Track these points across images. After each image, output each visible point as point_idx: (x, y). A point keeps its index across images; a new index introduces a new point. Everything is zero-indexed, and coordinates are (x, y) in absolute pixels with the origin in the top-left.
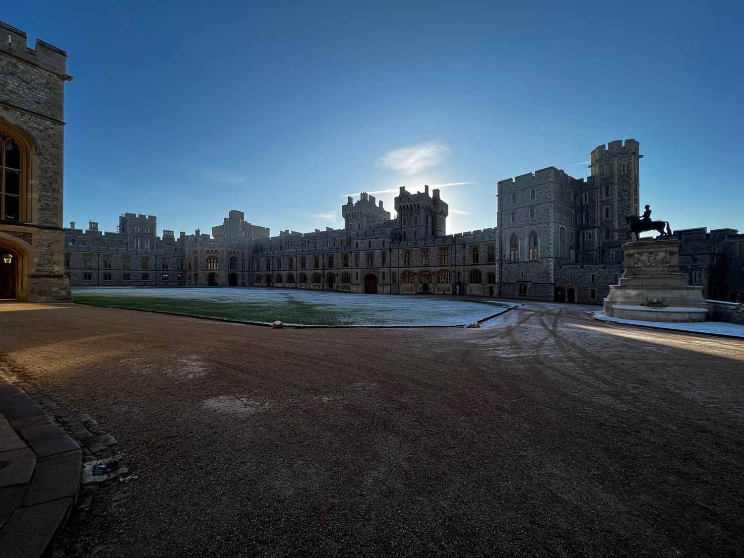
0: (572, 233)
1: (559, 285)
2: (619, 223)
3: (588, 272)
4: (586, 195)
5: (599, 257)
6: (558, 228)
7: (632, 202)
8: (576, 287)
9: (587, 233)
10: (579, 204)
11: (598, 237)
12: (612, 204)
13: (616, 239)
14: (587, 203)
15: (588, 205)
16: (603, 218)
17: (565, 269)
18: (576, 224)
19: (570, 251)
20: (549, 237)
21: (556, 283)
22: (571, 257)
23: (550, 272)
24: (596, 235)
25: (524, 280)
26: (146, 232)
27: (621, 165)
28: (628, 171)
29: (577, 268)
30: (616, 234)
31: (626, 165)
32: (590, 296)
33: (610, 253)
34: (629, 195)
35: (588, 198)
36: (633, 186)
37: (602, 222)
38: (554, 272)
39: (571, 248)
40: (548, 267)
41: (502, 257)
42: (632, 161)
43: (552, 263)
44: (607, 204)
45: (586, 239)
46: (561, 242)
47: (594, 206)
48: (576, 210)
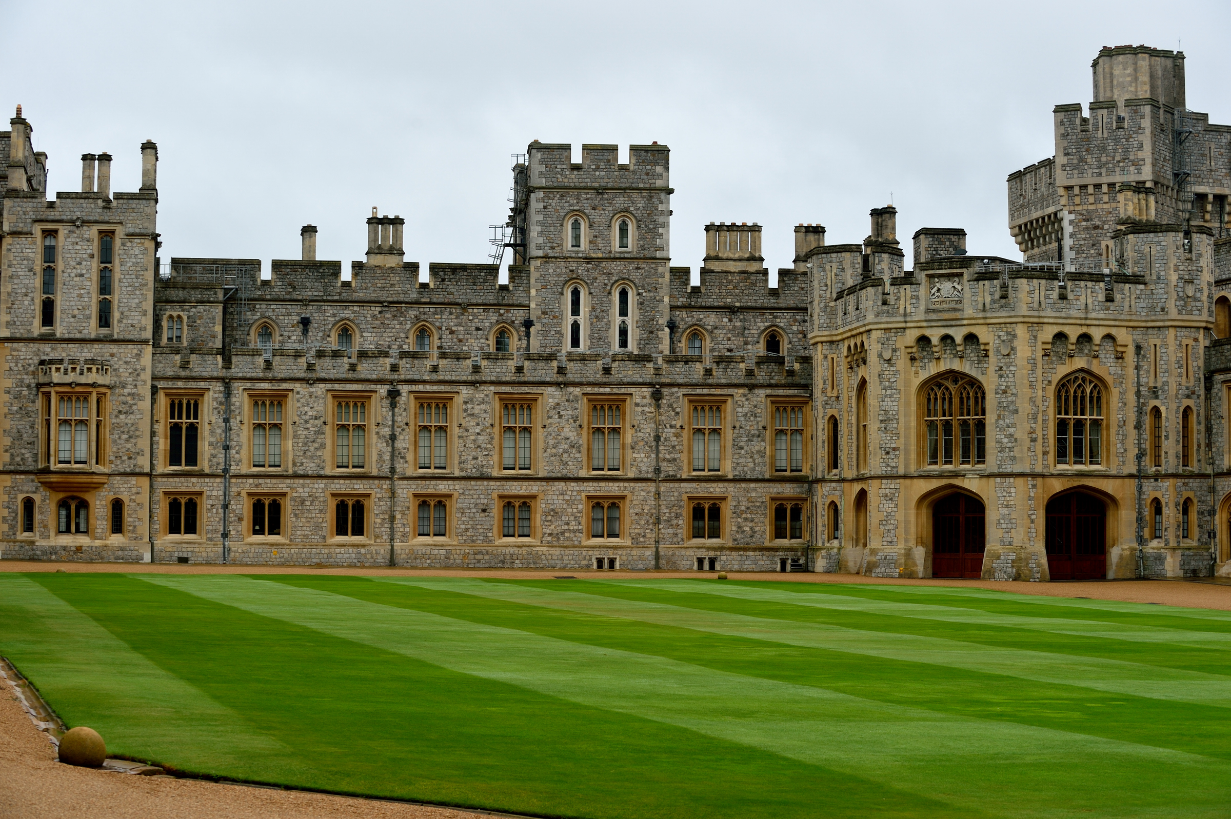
26: (616, 246)
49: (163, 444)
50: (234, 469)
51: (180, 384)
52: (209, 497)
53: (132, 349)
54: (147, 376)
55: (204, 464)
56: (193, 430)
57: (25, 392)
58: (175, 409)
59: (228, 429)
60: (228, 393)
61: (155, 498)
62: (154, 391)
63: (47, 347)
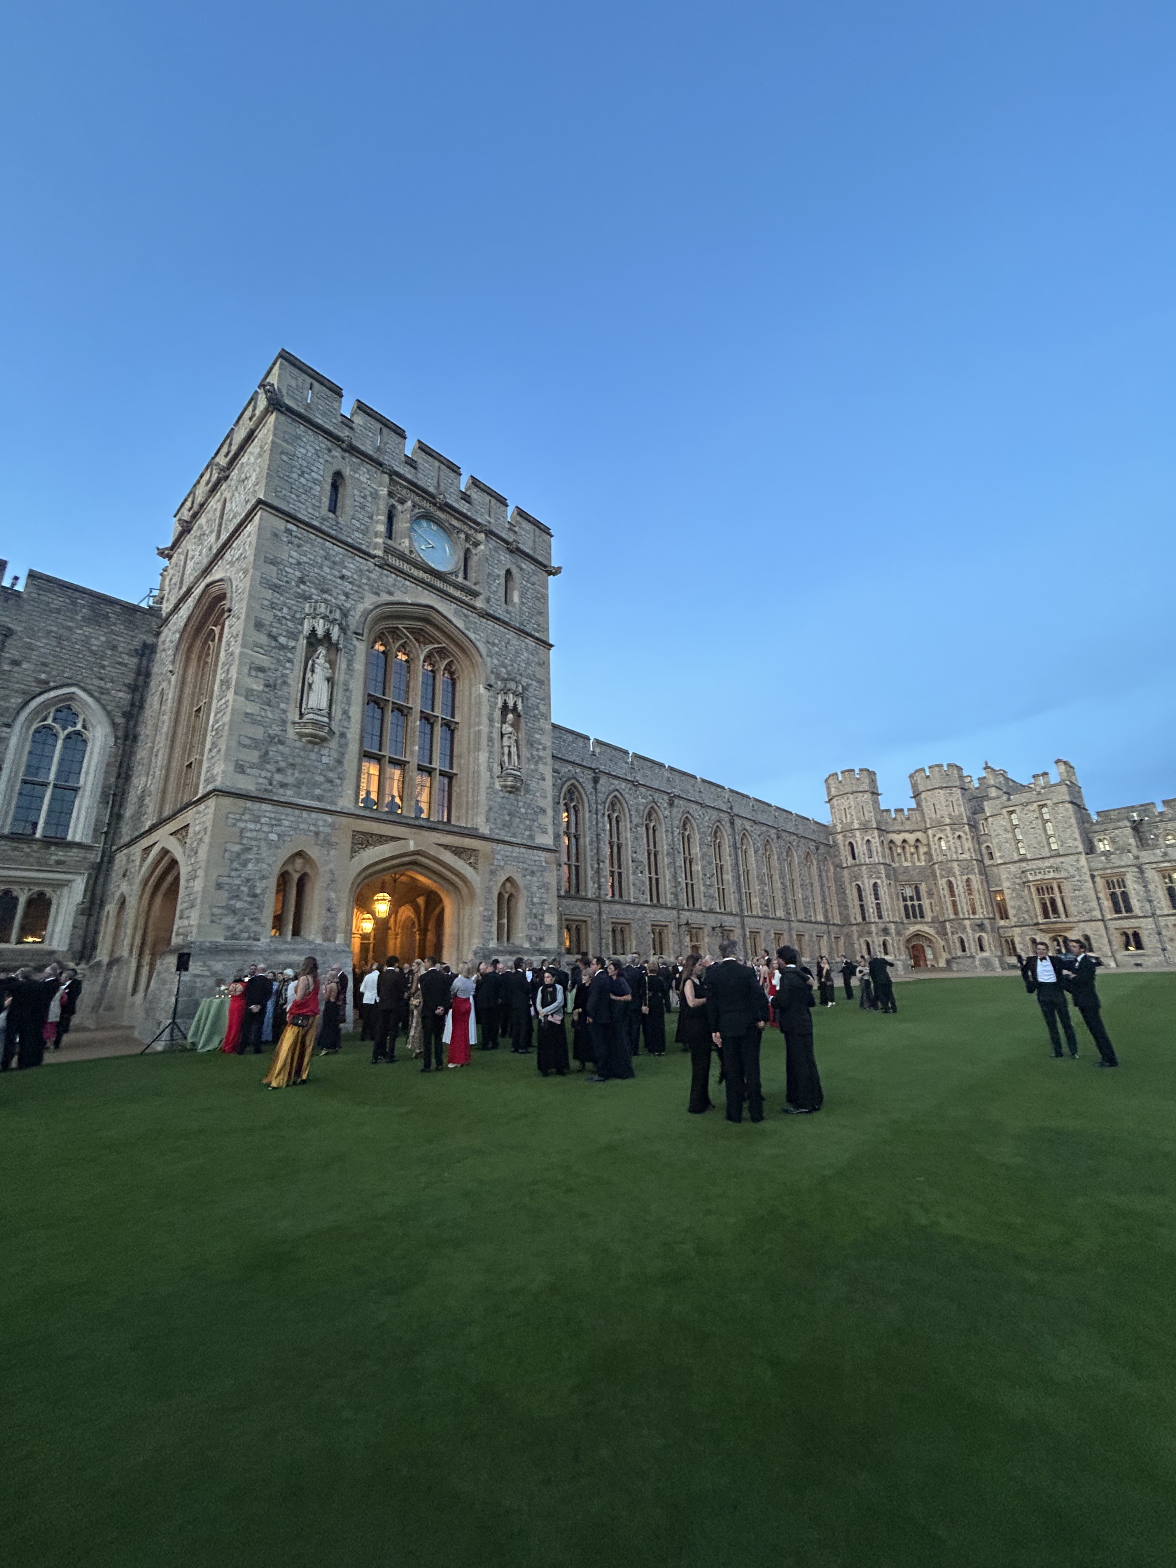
49: (1107, 904)
50: (1158, 912)
51: (1109, 871)
52: (1146, 929)
53: (1074, 858)
54: (1086, 870)
55: (1137, 911)
56: (1124, 894)
57: (1017, 887)
58: (1109, 884)
59: (1147, 891)
60: (1142, 872)
61: (1110, 933)
62: (1093, 877)
63: (1024, 864)
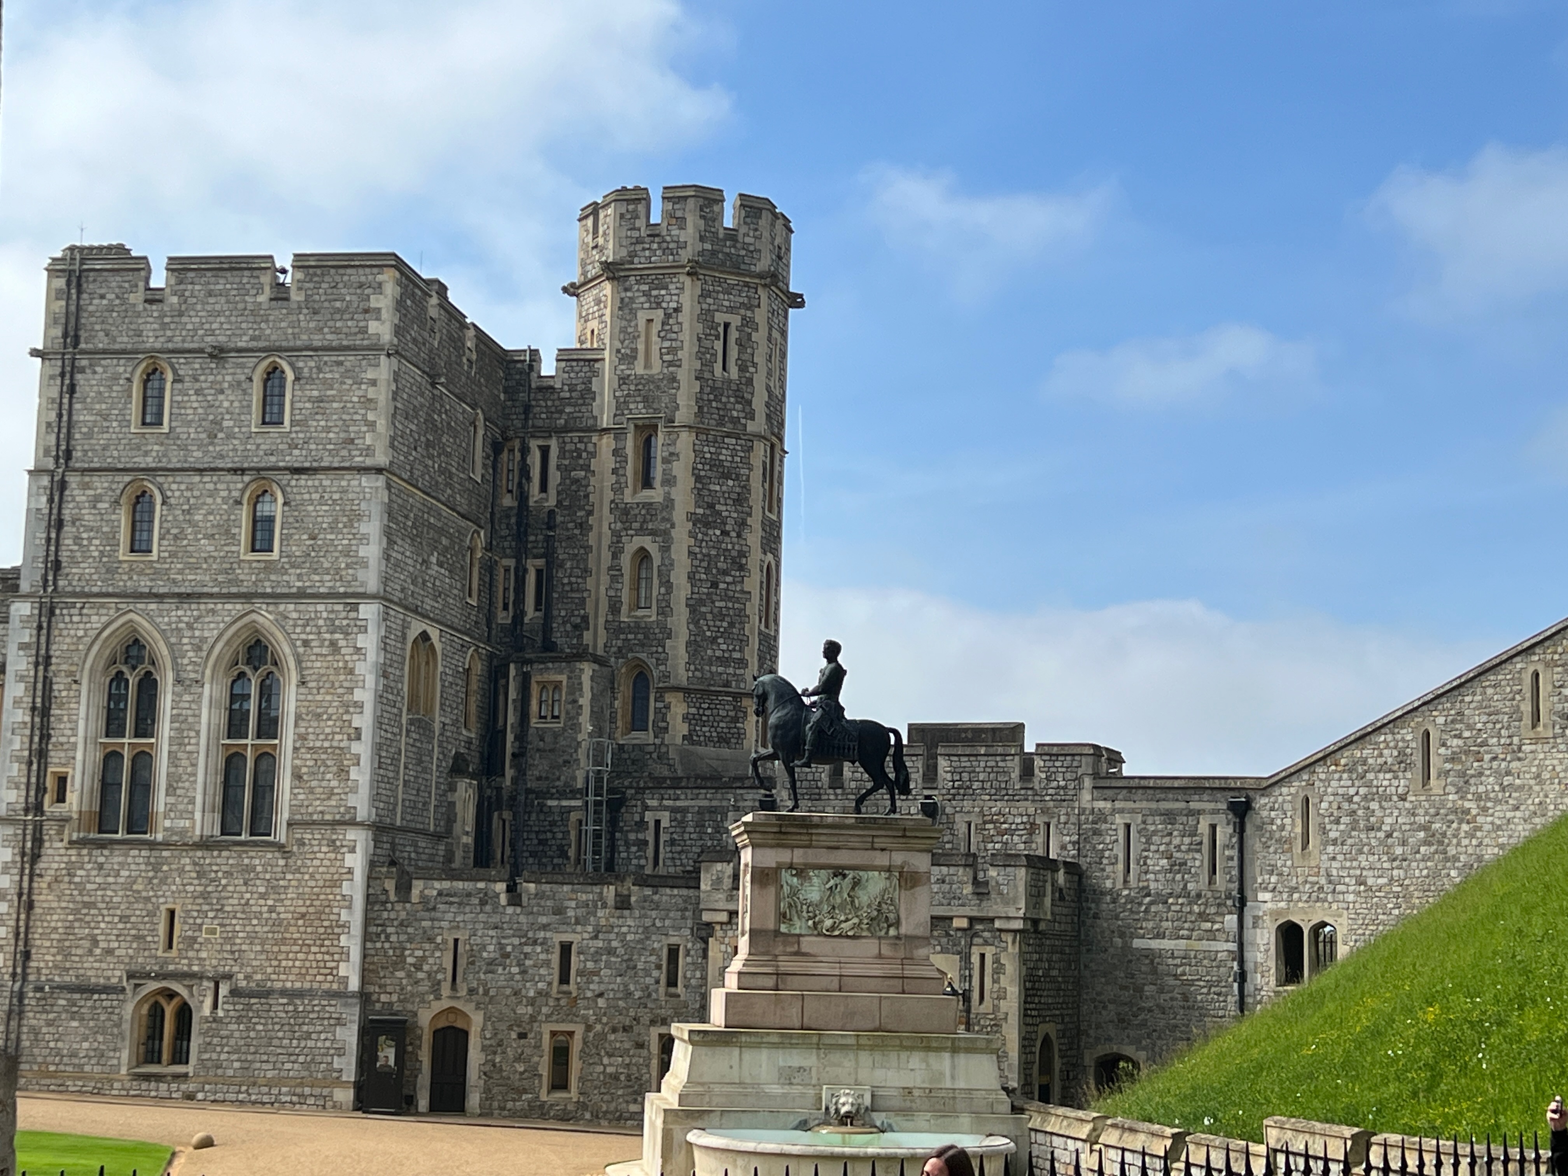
0: (468, 671)
1: (391, 1004)
2: (695, 647)
3: (545, 927)
4: (545, 452)
5: (597, 835)
6: (404, 636)
7: (754, 538)
8: (477, 1020)
9: (543, 686)
10: (508, 501)
11: (596, 716)
12: (666, 533)
13: (679, 740)
14: (552, 502)
15: (551, 513)
16: (624, 609)
17: (424, 900)
18: (490, 619)
19: (452, 788)
20: (351, 691)
21: (371, 989)
22: (457, 828)
23: (344, 916)
24: (585, 701)
25: (183, 966)
27: (714, 326)
28: (743, 368)
29: (486, 899)
30: (678, 708)
31: (733, 335)
32: (544, 1070)
33: (649, 816)
34: (740, 500)
35: (554, 477)
36: (760, 450)
37: (615, 629)
38: (367, 922)
39: (458, 768)
40: (336, 884)
41: (41, 790)
42: (760, 316)
43: (356, 861)
44: (642, 531)
45: (534, 721)
46: (411, 722)
47: (584, 527)
48: (493, 534)
